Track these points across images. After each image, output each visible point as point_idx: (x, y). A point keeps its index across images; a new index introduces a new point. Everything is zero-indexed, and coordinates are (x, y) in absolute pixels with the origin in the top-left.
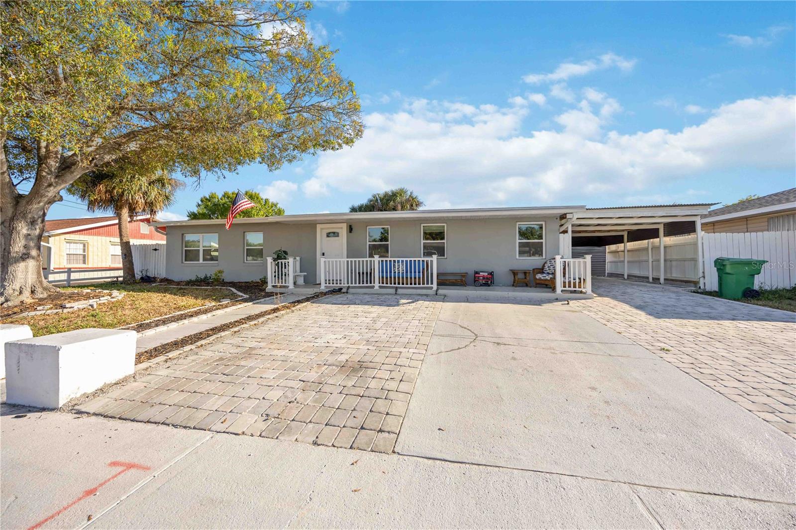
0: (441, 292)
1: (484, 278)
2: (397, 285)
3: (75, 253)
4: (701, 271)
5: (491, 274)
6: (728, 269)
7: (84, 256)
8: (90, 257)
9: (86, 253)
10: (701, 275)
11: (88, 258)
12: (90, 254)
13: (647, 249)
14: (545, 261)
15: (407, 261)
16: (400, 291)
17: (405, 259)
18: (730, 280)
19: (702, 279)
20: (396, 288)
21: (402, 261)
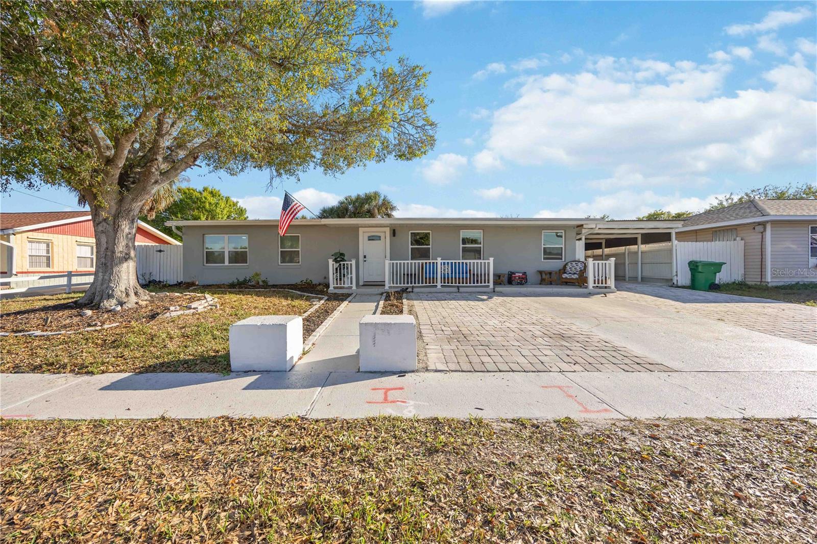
0: (497, 289)
1: (519, 277)
2: (457, 284)
3: (37, 254)
4: (675, 271)
5: (524, 273)
6: (700, 269)
7: (48, 258)
8: (55, 259)
9: (50, 255)
10: (675, 274)
11: (53, 260)
12: (55, 256)
13: (624, 254)
14: (565, 263)
15: (452, 263)
16: (461, 289)
17: (450, 261)
18: (701, 277)
19: (675, 277)
20: (458, 287)
21: (448, 263)
